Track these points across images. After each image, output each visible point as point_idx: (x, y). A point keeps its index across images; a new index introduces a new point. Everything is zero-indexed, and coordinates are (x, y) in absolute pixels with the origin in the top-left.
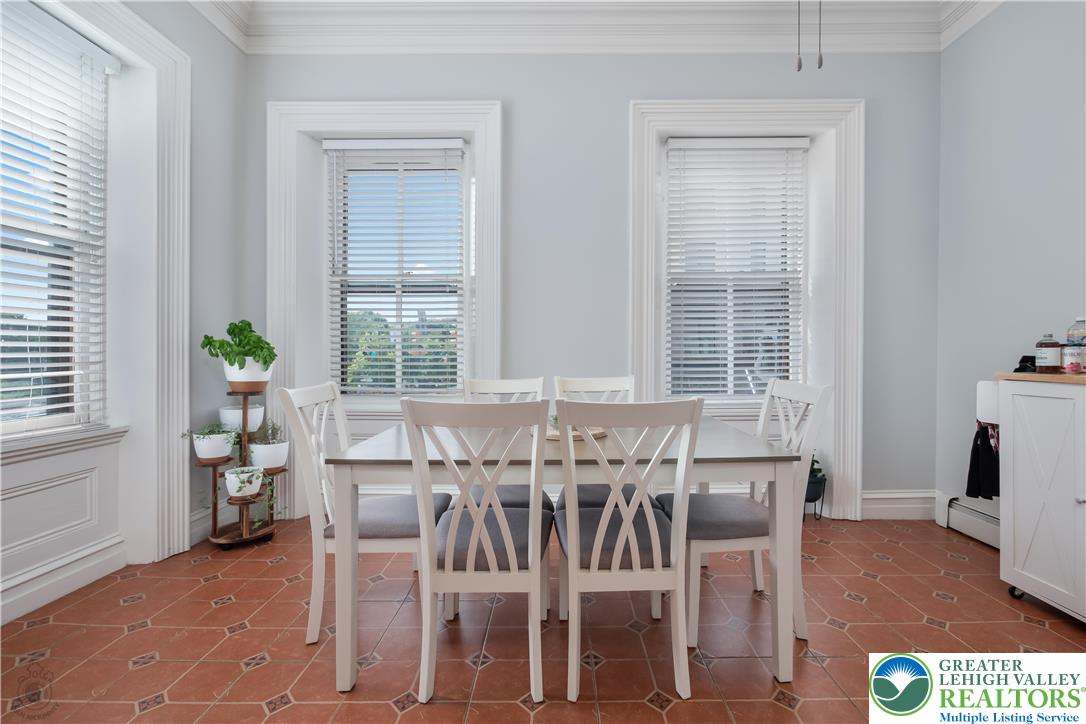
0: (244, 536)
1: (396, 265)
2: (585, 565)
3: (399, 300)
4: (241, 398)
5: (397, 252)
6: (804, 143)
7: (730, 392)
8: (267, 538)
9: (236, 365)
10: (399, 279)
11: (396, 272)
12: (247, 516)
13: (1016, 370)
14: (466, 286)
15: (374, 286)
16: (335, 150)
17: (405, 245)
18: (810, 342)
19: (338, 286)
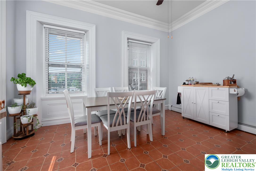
0: (27, 135)
1: (65, 60)
2: (137, 122)
3: (66, 69)
4: (23, 96)
5: (65, 57)
6: (150, 44)
7: (139, 90)
8: (33, 134)
9: (24, 86)
10: (66, 64)
11: (65, 62)
12: (28, 129)
13: (183, 85)
14: (86, 67)
15: (60, 65)
16: (48, 28)
17: (67, 55)
18: (151, 80)
19: (47, 64)
